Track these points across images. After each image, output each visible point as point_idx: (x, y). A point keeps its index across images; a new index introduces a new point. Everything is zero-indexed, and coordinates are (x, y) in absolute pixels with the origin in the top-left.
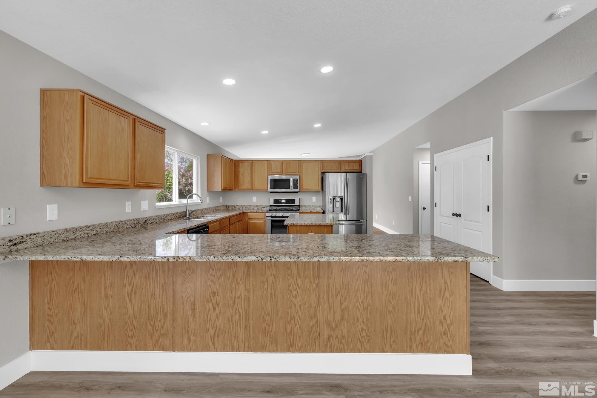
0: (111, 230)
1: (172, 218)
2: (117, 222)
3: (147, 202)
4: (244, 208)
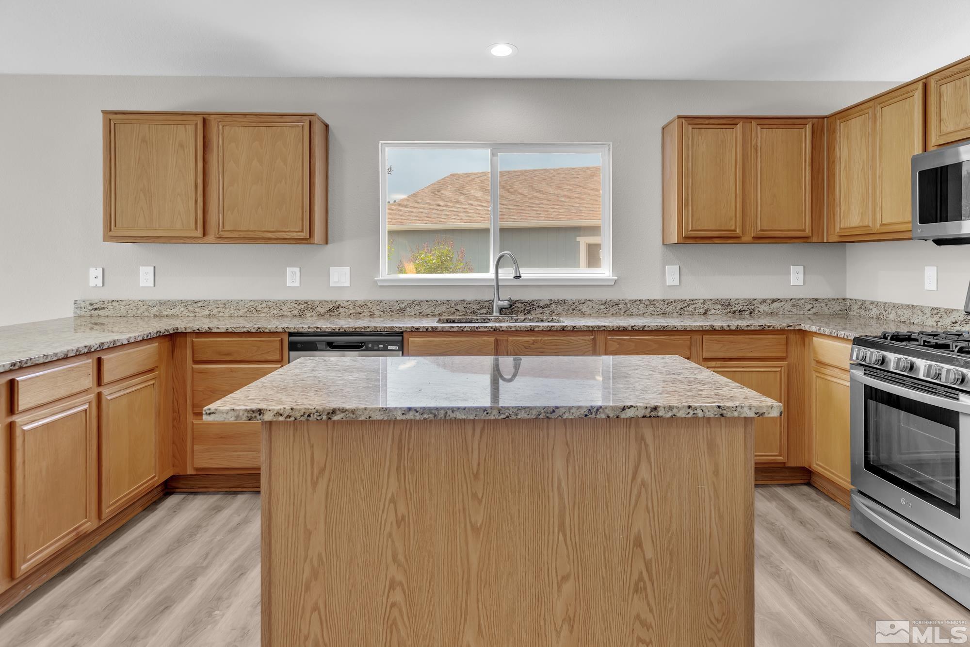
3: (346, 270)
4: (892, 316)
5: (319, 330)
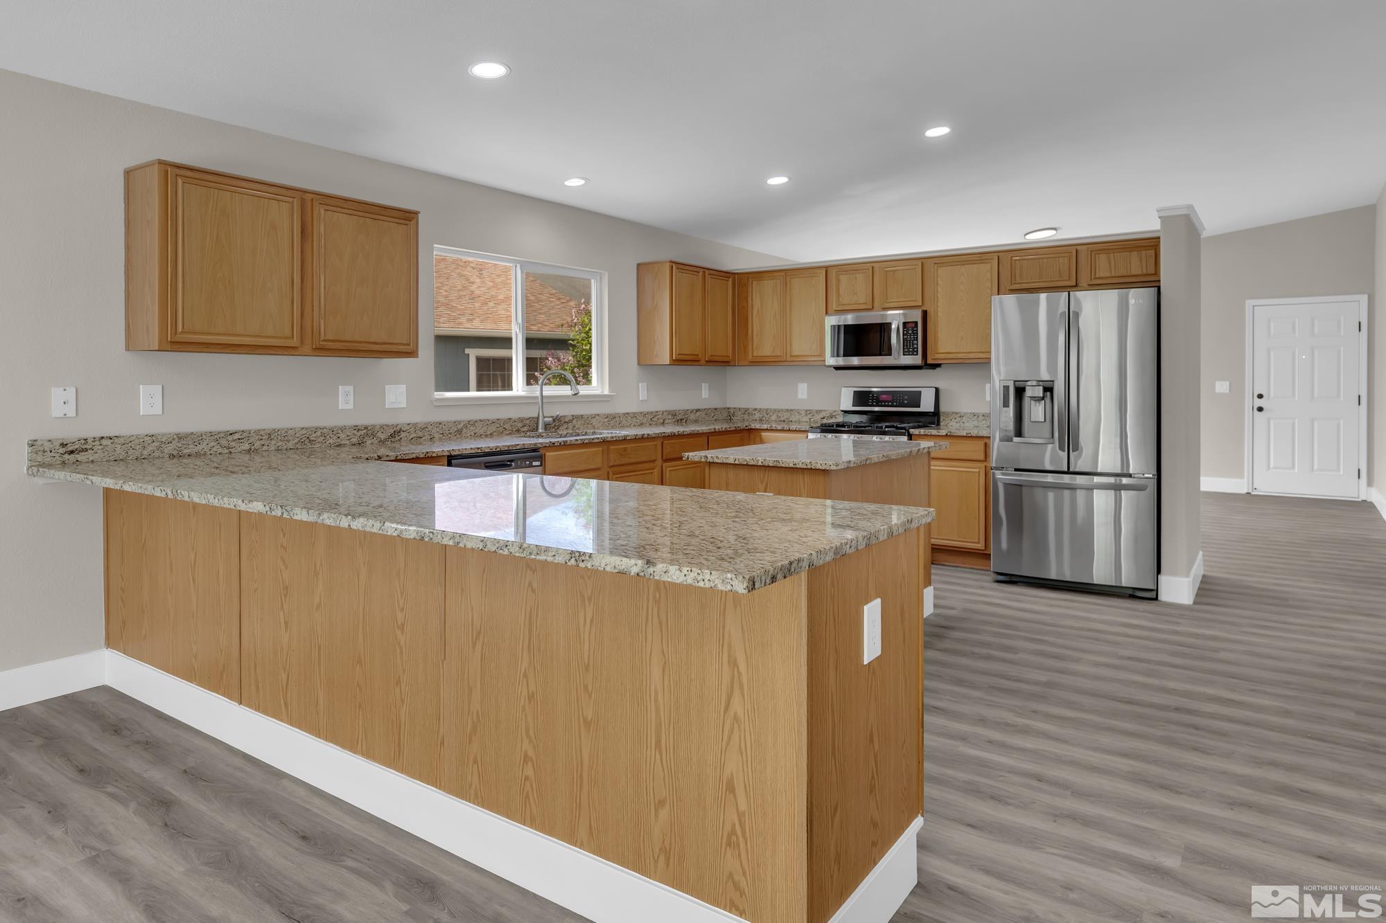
0: (290, 445)
1: (489, 433)
2: (307, 429)
3: (403, 388)
4: (774, 418)
5: (479, 451)
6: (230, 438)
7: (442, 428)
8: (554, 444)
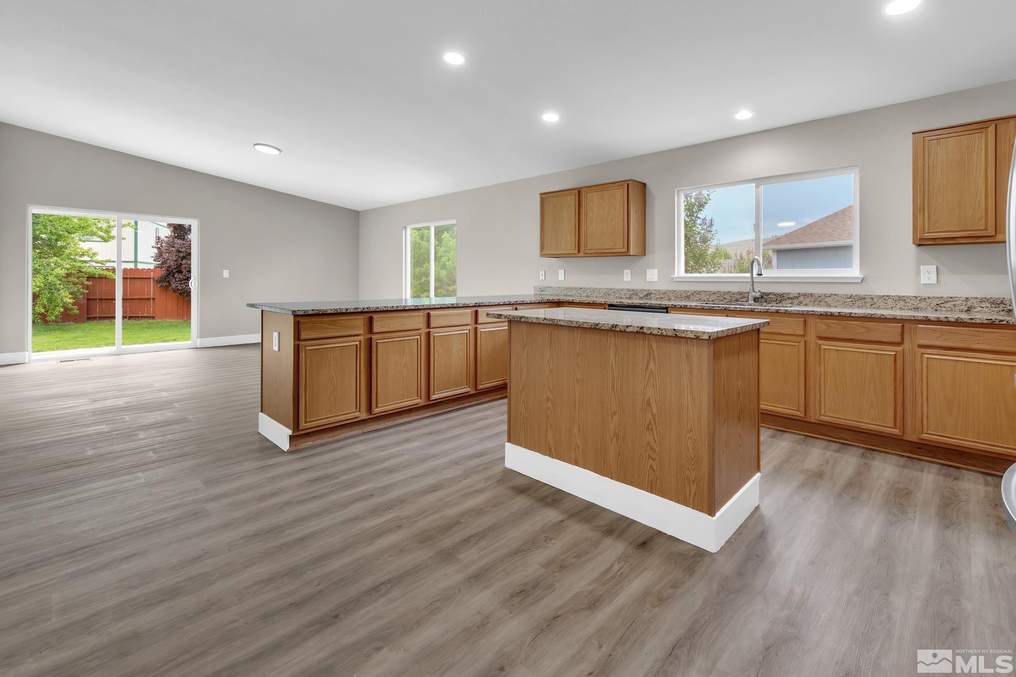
3: (656, 271)
5: (622, 304)
6: (581, 290)
7: (676, 294)
8: (675, 306)
